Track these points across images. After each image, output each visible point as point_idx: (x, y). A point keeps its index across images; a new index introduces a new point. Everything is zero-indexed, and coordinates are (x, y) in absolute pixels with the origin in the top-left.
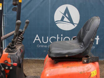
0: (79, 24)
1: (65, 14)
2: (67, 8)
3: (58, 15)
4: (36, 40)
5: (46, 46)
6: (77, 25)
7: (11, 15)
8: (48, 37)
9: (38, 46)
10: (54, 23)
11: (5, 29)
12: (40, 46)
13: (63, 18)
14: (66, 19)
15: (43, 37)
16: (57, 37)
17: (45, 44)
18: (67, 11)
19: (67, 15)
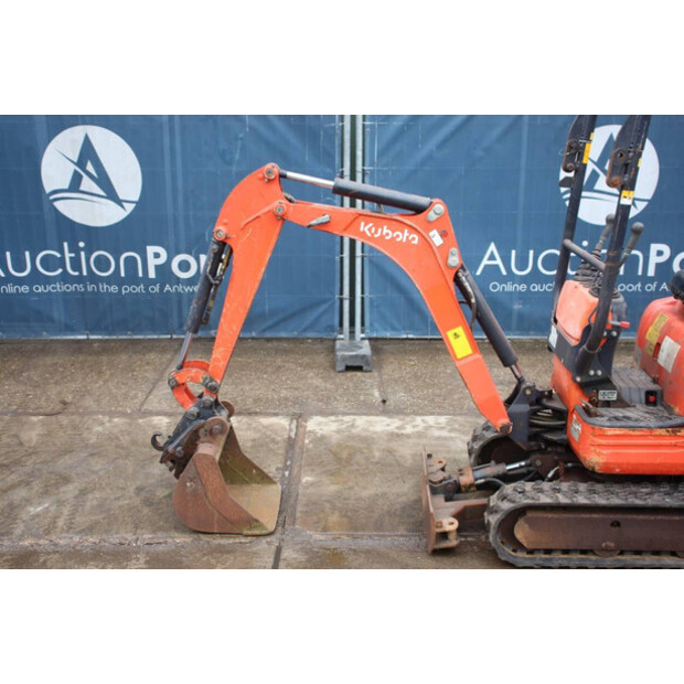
4: (486, 266)
5: (522, 288)
6: (645, 204)
7: (394, 168)
8: (531, 252)
9: (494, 287)
12: (500, 288)
15: (513, 252)
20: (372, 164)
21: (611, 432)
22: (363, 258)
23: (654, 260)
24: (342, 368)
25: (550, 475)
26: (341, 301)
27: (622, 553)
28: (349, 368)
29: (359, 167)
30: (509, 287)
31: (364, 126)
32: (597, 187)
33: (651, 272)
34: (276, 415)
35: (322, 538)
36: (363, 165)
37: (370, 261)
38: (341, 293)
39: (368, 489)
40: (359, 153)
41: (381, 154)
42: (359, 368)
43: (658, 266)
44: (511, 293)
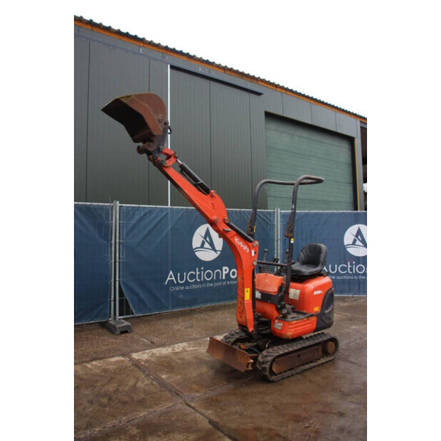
5: (182, 288)
11: (121, 266)
12: (174, 289)
17: (181, 285)
20: (123, 239)
21: (294, 322)
22: (119, 281)
23: (224, 273)
24: (118, 332)
25: (267, 346)
26: (110, 301)
27: (303, 365)
28: (122, 332)
29: (118, 241)
30: (177, 288)
31: (120, 223)
32: (205, 246)
33: (224, 278)
34: (113, 356)
35: (200, 395)
36: (119, 239)
37: (123, 283)
38: (110, 298)
39: (194, 373)
40: (118, 235)
41: (126, 236)
42: (126, 332)
43: (226, 275)
44: (178, 291)
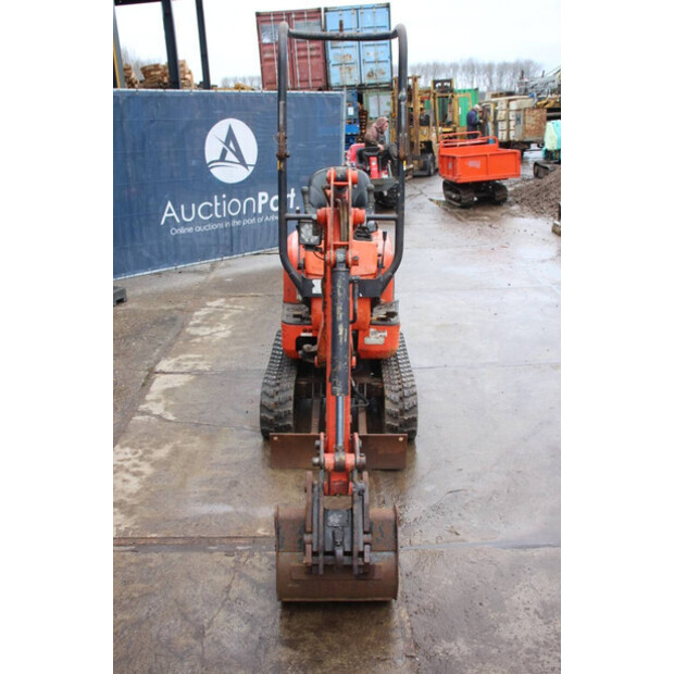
0: (257, 166)
1: (227, 143)
2: (230, 129)
3: (213, 146)
4: (167, 218)
8: (193, 205)
10: (204, 168)
13: (224, 153)
14: (230, 156)
15: (182, 207)
16: (213, 203)
18: (231, 136)
19: (231, 145)
